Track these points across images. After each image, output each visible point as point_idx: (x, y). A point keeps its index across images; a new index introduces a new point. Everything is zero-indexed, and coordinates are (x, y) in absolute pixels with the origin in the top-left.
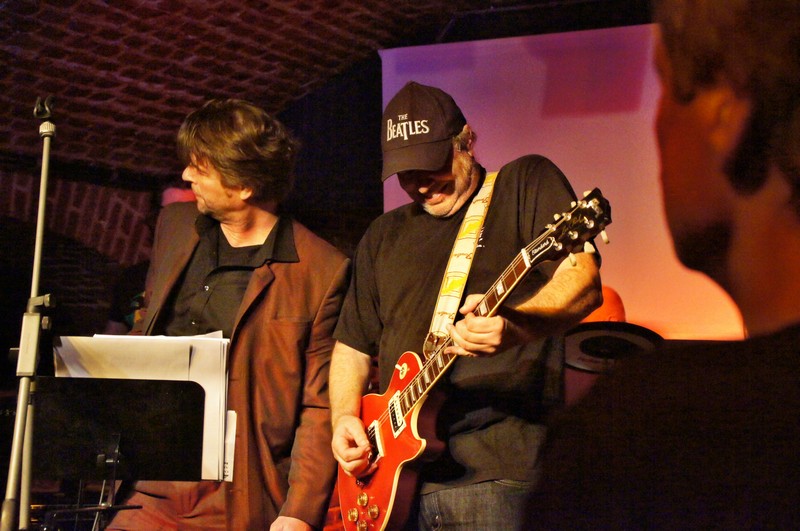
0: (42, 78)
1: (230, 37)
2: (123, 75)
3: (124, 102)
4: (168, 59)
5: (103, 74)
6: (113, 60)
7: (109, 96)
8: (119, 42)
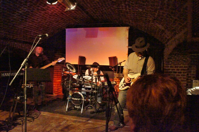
0: (23, 31)
1: (47, 26)
2: (33, 30)
3: (33, 34)
4: (39, 29)
5: (31, 30)
6: (32, 29)
7: (31, 33)
8: (33, 27)
